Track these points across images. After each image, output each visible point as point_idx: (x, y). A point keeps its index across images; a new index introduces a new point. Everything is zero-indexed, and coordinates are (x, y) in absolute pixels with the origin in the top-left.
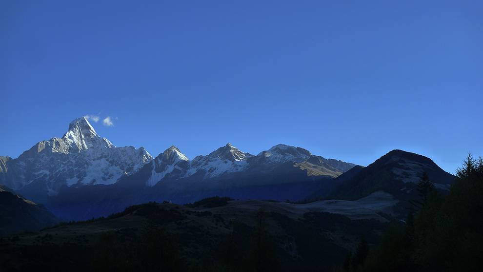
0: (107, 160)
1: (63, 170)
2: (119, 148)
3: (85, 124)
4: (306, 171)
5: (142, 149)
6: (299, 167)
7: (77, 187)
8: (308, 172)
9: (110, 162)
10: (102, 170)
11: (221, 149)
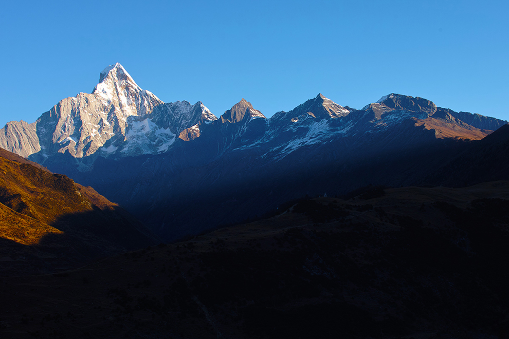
0: (153, 121)
1: (95, 136)
2: (168, 104)
3: (122, 73)
4: (433, 131)
5: (198, 104)
6: (423, 126)
7: (116, 159)
8: (437, 133)
9: (157, 123)
10: (147, 134)
11: (309, 102)
